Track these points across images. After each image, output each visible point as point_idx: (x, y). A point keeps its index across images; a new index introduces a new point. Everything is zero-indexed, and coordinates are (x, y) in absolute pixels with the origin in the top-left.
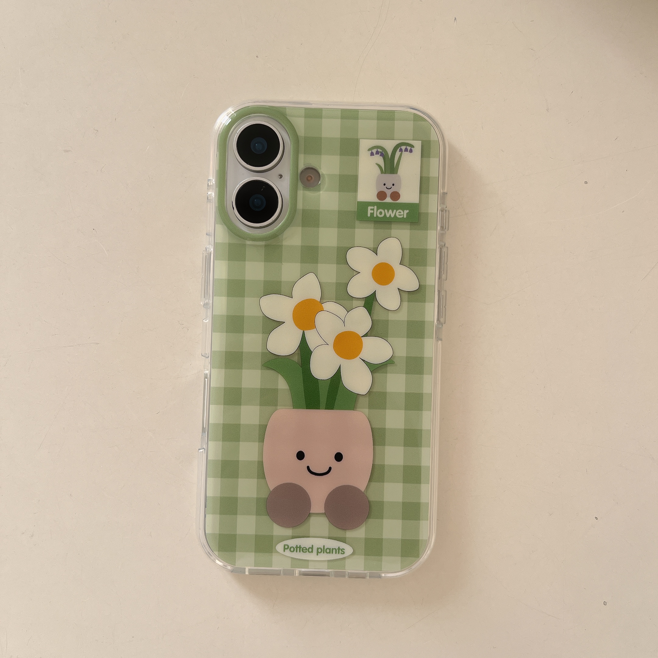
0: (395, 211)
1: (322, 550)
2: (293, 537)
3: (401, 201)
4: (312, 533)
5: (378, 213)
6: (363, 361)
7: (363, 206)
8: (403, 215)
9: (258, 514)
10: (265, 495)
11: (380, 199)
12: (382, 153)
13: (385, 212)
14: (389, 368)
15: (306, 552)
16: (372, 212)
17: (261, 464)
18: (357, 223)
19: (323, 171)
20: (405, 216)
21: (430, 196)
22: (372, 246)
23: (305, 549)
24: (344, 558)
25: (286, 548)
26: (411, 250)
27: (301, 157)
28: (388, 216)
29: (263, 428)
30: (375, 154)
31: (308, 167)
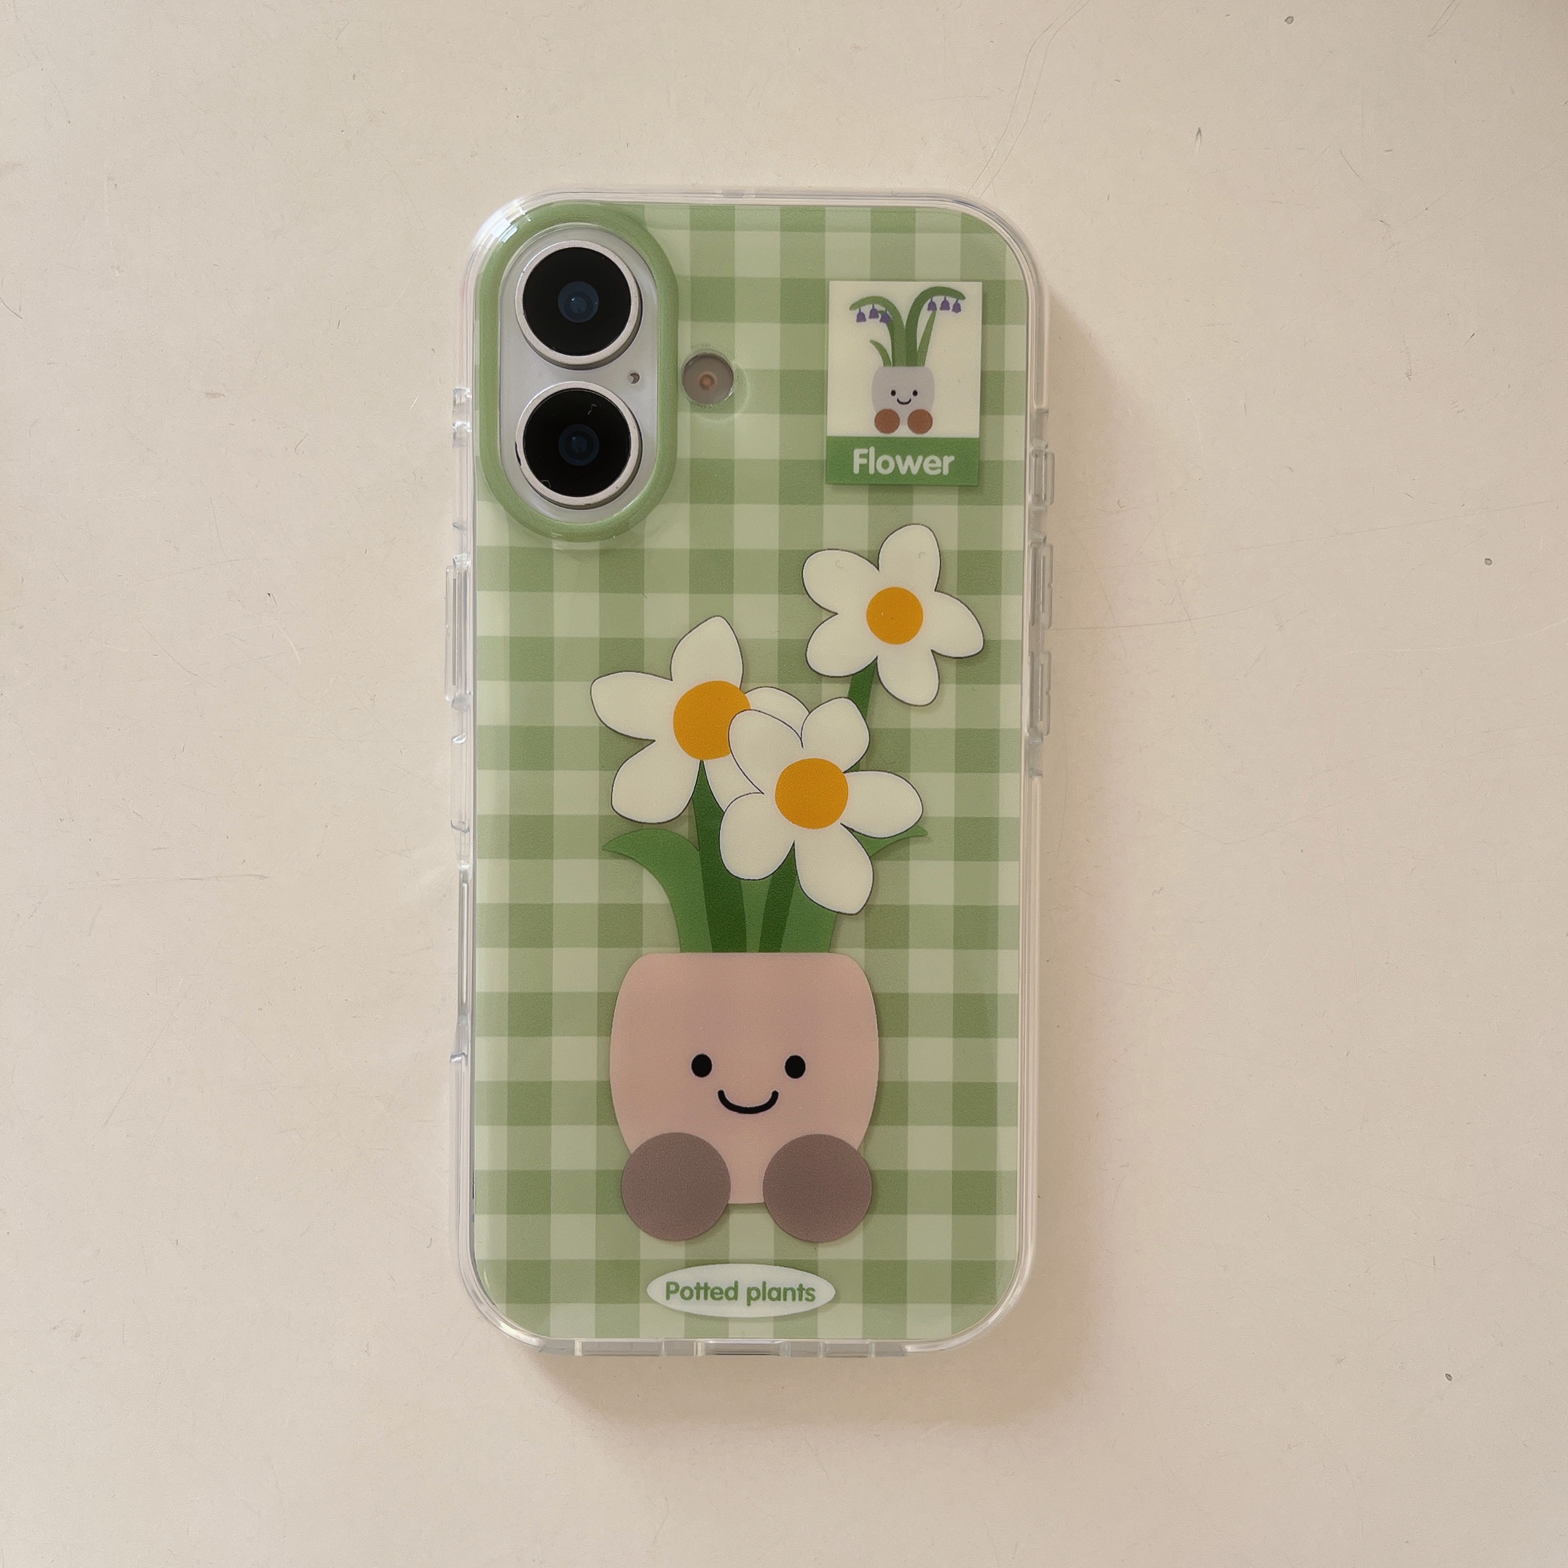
0: (920, 458)
1: (760, 1293)
2: (689, 1264)
3: (932, 433)
4: (734, 1251)
5: (879, 465)
6: (851, 830)
7: (841, 448)
8: (942, 468)
9: (601, 1209)
10: (617, 1162)
11: (882, 431)
12: (886, 313)
13: (896, 462)
14: (914, 847)
15: (722, 1298)
16: (864, 461)
17: (604, 1089)
18: (827, 489)
19: (739, 362)
20: (946, 472)
21: (1008, 419)
22: (864, 546)
23: (718, 1291)
24: (814, 1312)
25: (672, 1289)
26: (963, 556)
27: (686, 329)
28: (903, 470)
29: (607, 1003)
30: (867, 315)
31: (702, 352)
